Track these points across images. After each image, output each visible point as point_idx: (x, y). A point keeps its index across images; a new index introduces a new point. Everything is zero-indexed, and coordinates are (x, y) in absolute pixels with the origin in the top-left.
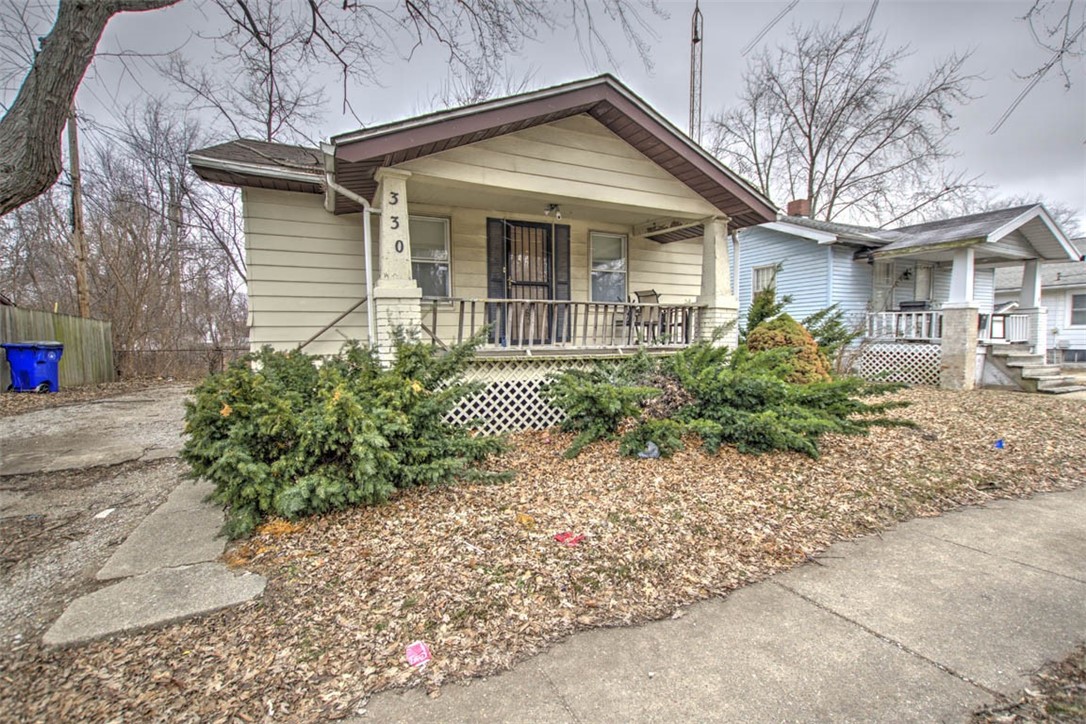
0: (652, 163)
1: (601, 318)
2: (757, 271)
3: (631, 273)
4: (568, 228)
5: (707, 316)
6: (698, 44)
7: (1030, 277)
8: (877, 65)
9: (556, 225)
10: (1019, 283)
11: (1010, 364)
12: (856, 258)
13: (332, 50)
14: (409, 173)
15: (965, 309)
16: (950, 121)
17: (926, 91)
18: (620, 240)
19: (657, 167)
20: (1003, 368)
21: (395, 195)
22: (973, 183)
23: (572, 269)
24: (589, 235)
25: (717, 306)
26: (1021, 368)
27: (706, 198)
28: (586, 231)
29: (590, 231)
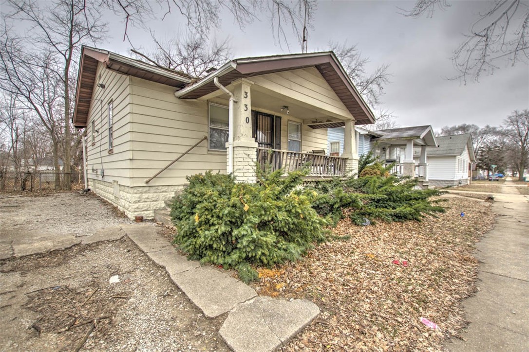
0: (334, 93)
1: (292, 161)
2: (331, 143)
3: (303, 141)
4: (280, 118)
5: (348, 162)
6: (305, 42)
7: (423, 151)
8: (357, 64)
9: (276, 116)
10: (420, 153)
11: (424, 184)
12: (371, 141)
13: (121, 5)
14: (253, 83)
15: (412, 163)
16: (383, 90)
17: (374, 77)
18: (298, 126)
19: (335, 95)
20: (421, 186)
21: (246, 93)
22: (390, 115)
23: (282, 137)
24: (288, 122)
25: (354, 158)
26: (428, 186)
27: (350, 111)
28: (287, 120)
29: (288, 120)
